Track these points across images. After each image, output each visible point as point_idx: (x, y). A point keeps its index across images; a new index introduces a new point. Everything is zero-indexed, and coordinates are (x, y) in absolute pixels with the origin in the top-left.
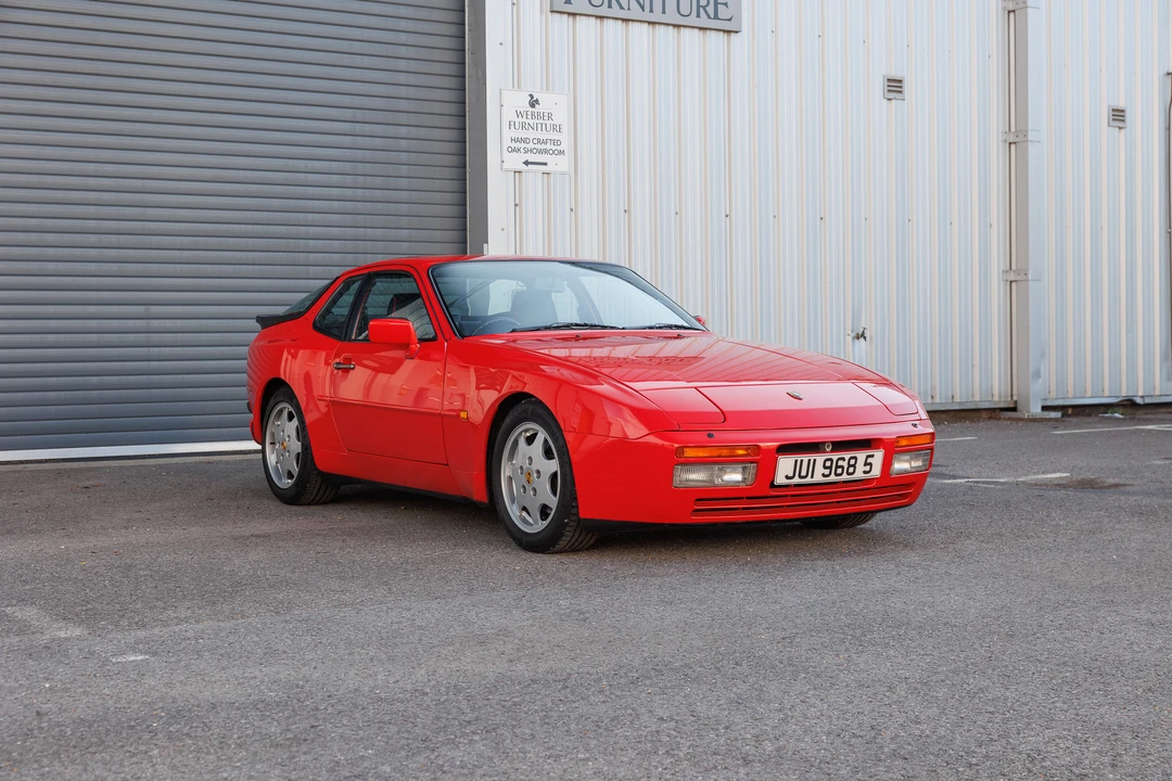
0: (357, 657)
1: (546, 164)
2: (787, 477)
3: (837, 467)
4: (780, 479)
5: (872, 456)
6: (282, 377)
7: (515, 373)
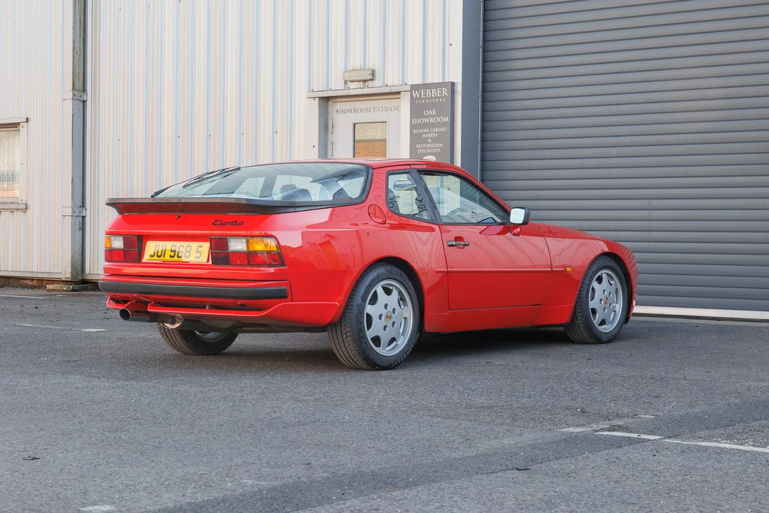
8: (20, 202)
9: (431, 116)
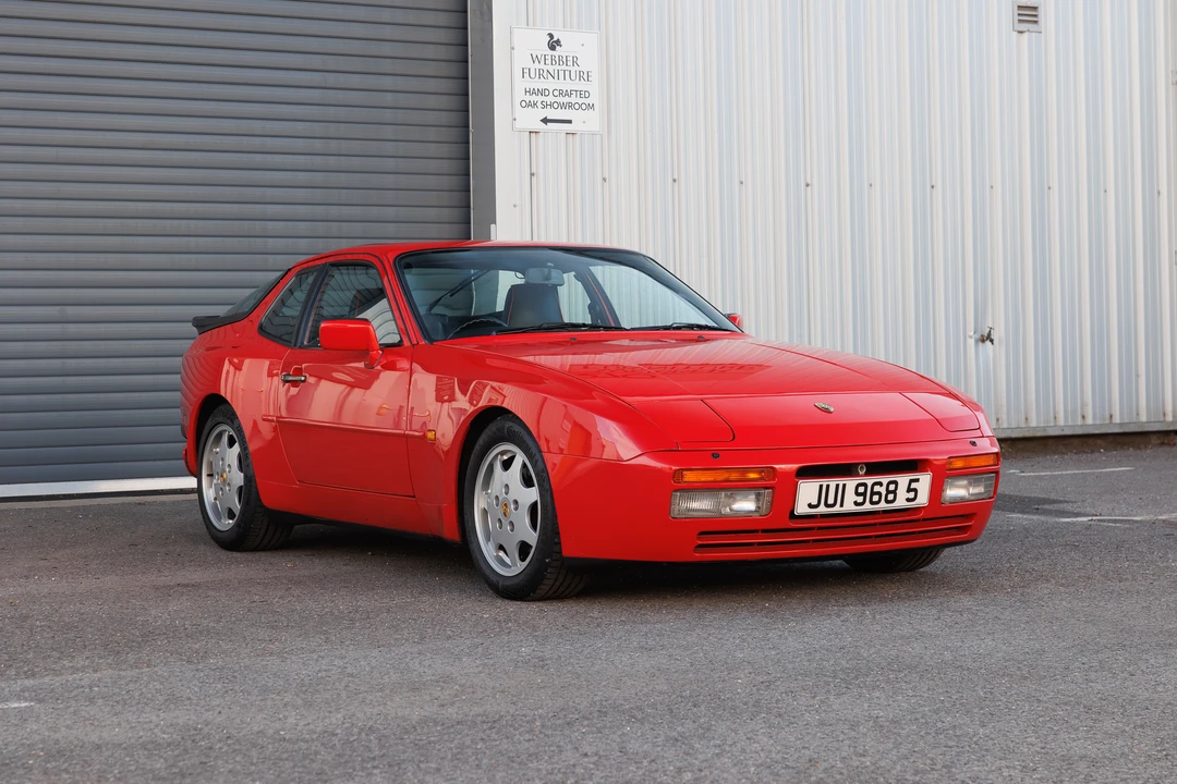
0: (269, 703)
1: (570, 122)
2: (810, 506)
3: (873, 493)
4: (801, 508)
5: (917, 480)
6: (223, 394)
7: (495, 384)
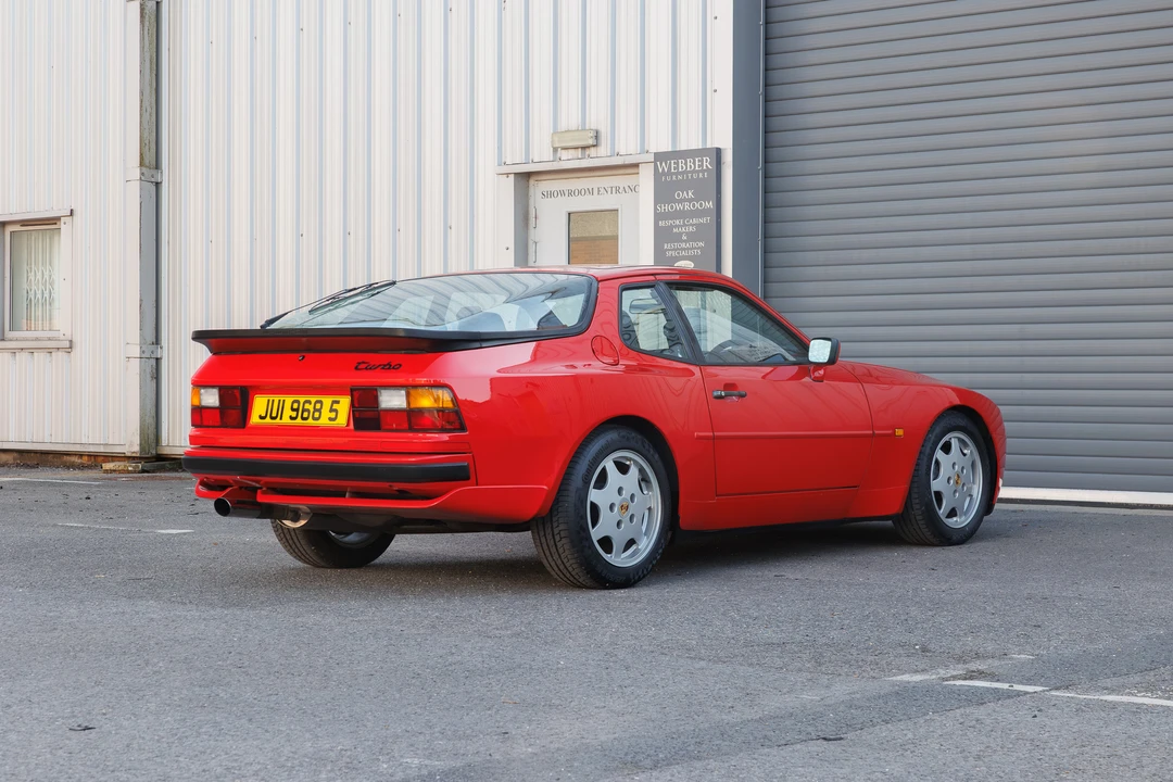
8: (62, 337)
9: (685, 200)
